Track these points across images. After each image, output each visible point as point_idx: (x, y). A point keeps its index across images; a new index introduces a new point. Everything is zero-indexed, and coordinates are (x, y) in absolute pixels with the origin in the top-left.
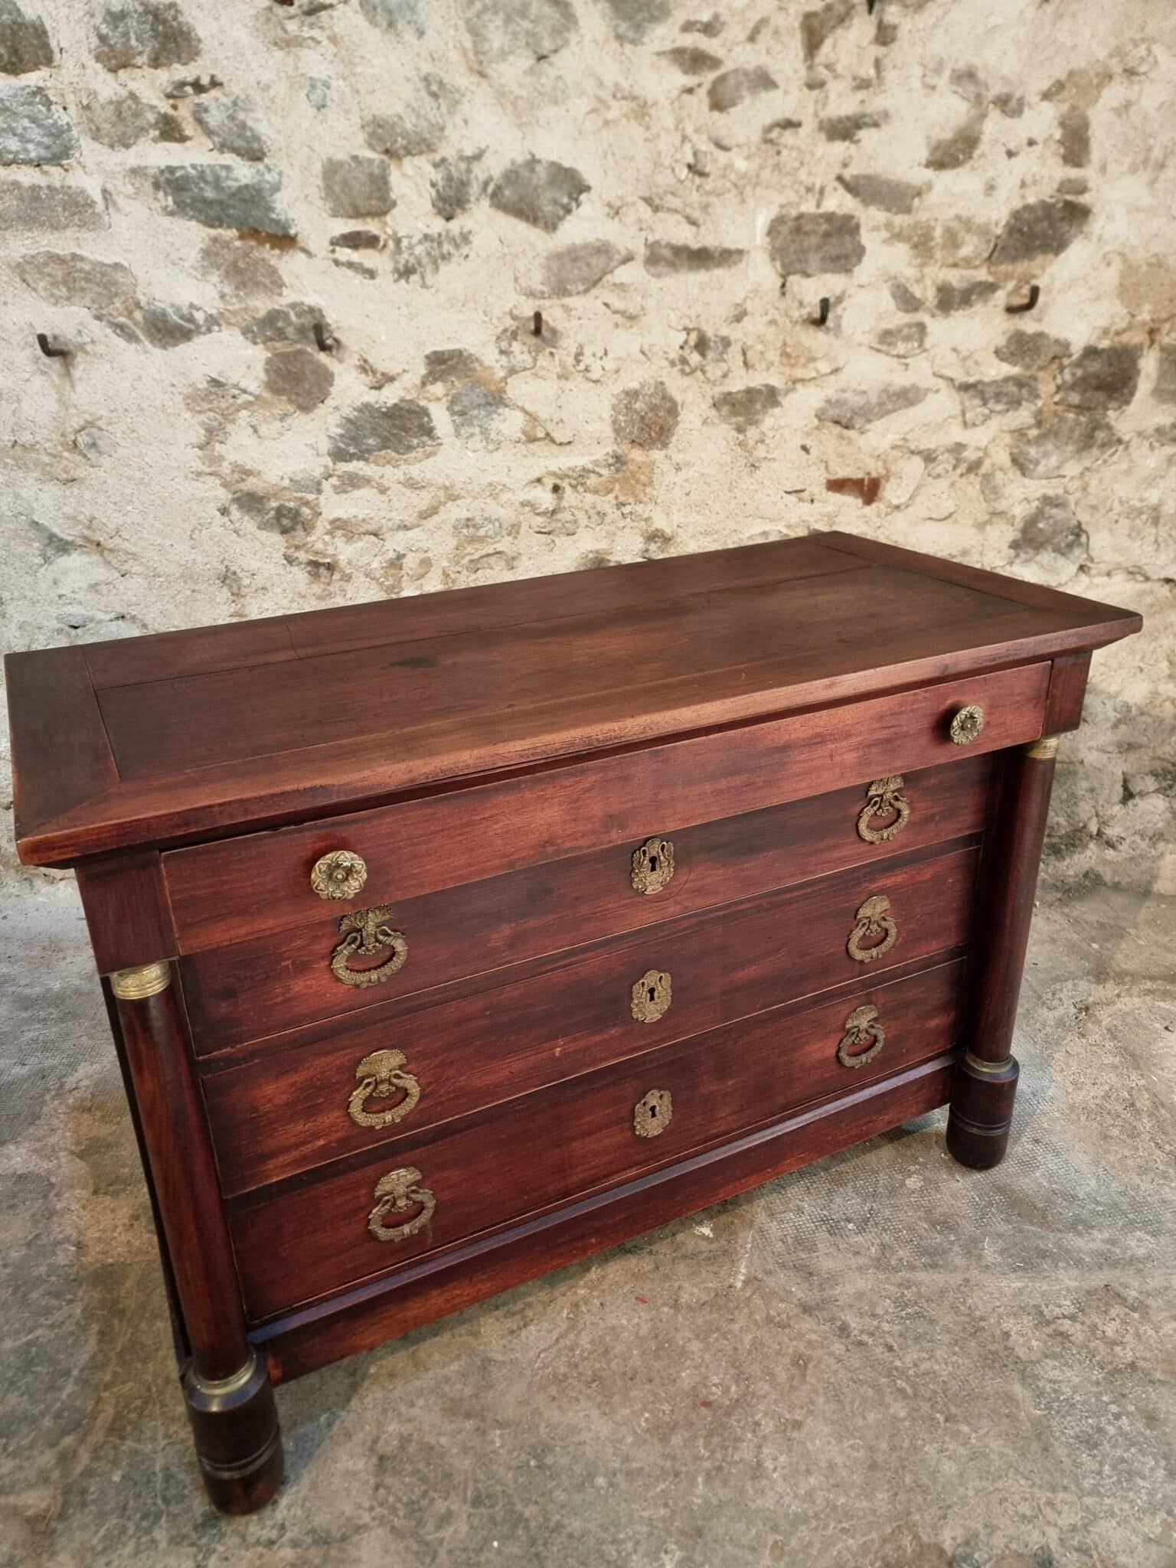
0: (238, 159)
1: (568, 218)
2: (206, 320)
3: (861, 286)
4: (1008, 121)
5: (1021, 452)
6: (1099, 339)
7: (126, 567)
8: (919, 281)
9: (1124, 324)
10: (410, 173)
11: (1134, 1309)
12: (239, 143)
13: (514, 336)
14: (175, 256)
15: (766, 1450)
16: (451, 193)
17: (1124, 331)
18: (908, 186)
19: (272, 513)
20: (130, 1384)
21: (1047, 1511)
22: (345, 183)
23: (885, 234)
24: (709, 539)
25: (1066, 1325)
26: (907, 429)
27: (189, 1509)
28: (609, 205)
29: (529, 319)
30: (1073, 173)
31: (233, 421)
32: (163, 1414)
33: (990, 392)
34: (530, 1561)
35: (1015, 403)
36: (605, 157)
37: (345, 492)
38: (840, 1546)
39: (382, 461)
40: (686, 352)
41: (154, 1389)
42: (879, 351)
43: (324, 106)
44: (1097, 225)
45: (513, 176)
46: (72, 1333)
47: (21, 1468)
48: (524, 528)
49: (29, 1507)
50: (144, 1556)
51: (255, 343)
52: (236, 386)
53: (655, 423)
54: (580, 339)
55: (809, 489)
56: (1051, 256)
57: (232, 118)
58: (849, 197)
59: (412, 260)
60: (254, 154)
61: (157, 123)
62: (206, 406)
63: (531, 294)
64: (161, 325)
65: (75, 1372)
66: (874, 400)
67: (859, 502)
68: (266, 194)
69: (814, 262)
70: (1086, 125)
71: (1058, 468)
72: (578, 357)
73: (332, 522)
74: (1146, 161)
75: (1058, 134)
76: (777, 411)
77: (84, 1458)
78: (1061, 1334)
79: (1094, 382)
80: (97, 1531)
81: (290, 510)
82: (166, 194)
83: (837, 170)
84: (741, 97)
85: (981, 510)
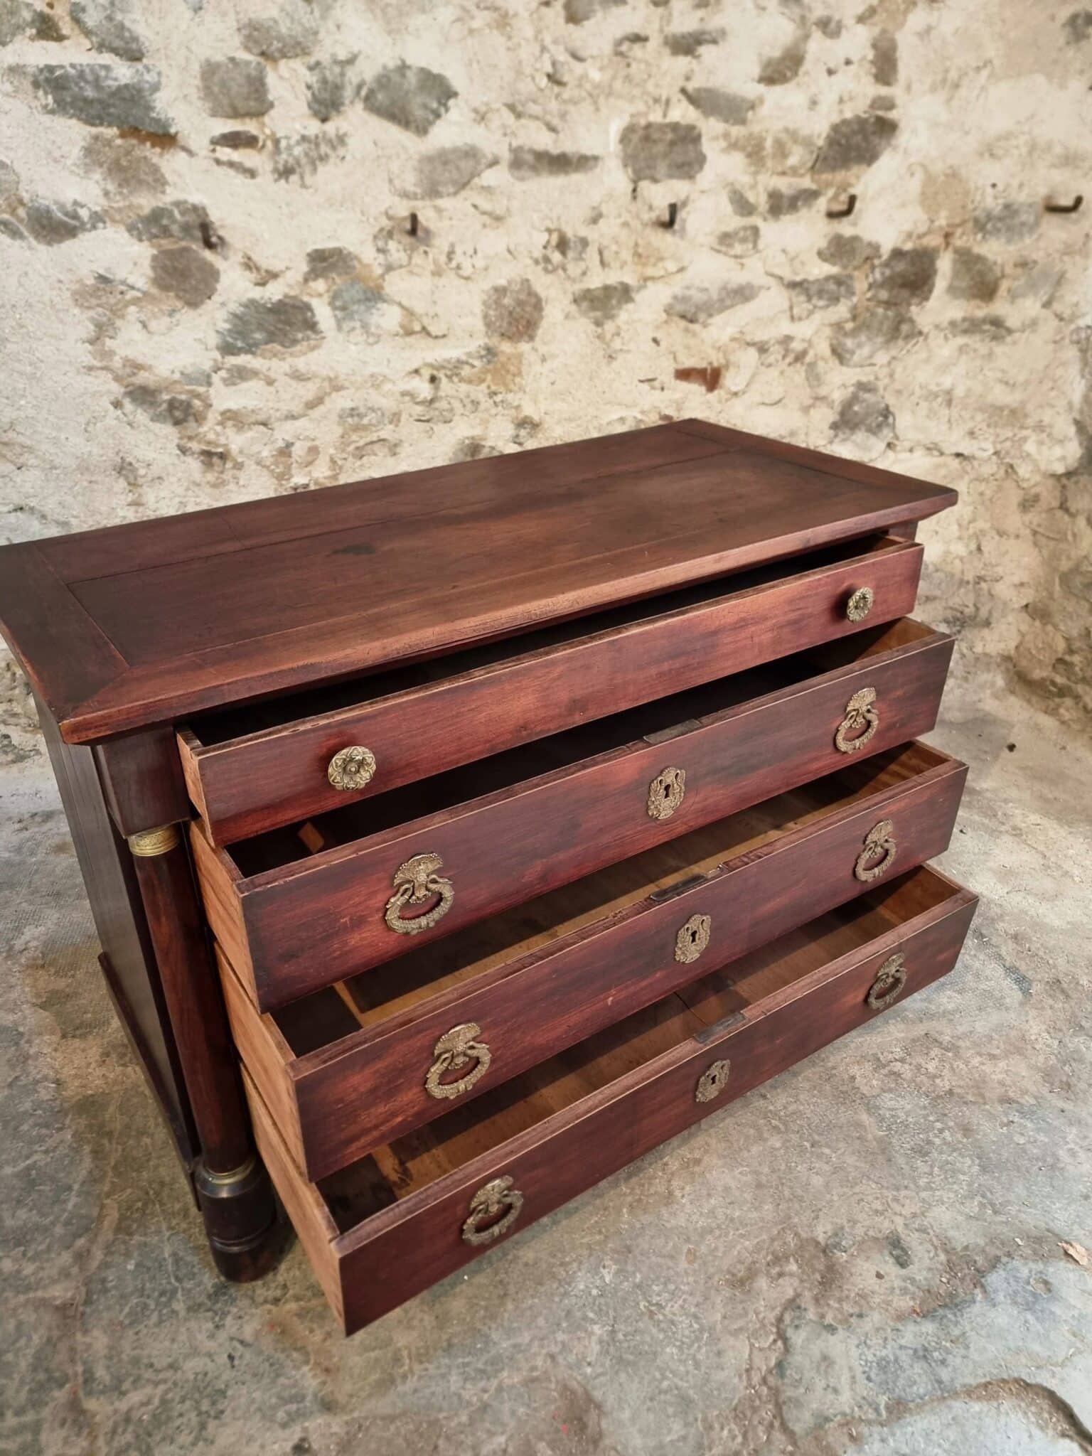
0: (117, 59)
1: (438, 122)
2: (91, 217)
3: (703, 192)
4: (829, 42)
5: (839, 344)
6: (904, 241)
7: (22, 460)
8: (754, 186)
9: (922, 229)
10: (287, 75)
11: (947, 1050)
12: (118, 43)
13: (390, 234)
14: (57, 154)
15: (675, 1183)
16: (326, 95)
17: (924, 235)
18: (744, 100)
19: (165, 406)
20: (129, 1191)
21: (894, 1205)
22: (223, 84)
23: (723, 144)
24: (573, 425)
25: (897, 1066)
26: (743, 323)
27: (200, 1283)
28: (476, 111)
29: (404, 219)
30: (883, 91)
31: (123, 317)
32: (163, 1211)
33: (814, 289)
34: (495, 1287)
35: (835, 300)
36: (470, 64)
37: (234, 384)
38: (739, 1247)
39: (268, 354)
40: (549, 252)
41: (151, 1192)
42: (719, 251)
43: (200, 8)
44: (903, 138)
45: (384, 80)
46: (67, 1155)
47: (42, 1268)
48: (404, 417)
49: (55, 1298)
50: (168, 1324)
51: (141, 240)
52: (123, 282)
53: (522, 317)
54: (451, 238)
55: (660, 378)
56: (864, 166)
57: (110, 18)
58: (691, 108)
59: (291, 161)
60: (133, 54)
61: (33, 21)
62: (94, 301)
63: (405, 195)
64: (45, 222)
65: (76, 1187)
66: (715, 296)
67: (703, 389)
68: (147, 93)
69: (662, 168)
70: (893, 47)
71: (871, 357)
72: (450, 256)
73: (223, 414)
74: (944, 81)
75: (870, 55)
76: (630, 306)
77: (98, 1255)
78: (895, 1073)
79: (899, 281)
80: (121, 1311)
81: (182, 402)
82: (46, 93)
83: (681, 83)
84: (594, 11)
85: (805, 396)
